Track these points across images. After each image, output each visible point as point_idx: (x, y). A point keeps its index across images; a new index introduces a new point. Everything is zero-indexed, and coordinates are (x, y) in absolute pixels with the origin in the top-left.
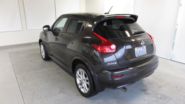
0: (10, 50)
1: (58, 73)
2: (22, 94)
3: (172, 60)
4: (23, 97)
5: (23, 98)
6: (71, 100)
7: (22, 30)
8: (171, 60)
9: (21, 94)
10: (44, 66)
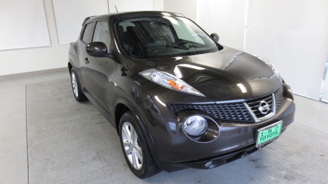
0: (29, 81)
1: (101, 123)
2: (29, 159)
3: (322, 100)
4: (29, 165)
5: (28, 167)
6: (111, 174)
7: (50, 45)
8: (320, 101)
9: (27, 160)
10: (78, 110)
